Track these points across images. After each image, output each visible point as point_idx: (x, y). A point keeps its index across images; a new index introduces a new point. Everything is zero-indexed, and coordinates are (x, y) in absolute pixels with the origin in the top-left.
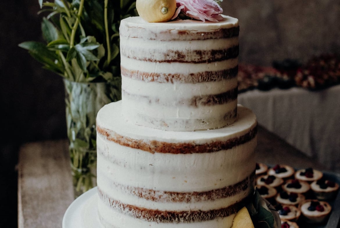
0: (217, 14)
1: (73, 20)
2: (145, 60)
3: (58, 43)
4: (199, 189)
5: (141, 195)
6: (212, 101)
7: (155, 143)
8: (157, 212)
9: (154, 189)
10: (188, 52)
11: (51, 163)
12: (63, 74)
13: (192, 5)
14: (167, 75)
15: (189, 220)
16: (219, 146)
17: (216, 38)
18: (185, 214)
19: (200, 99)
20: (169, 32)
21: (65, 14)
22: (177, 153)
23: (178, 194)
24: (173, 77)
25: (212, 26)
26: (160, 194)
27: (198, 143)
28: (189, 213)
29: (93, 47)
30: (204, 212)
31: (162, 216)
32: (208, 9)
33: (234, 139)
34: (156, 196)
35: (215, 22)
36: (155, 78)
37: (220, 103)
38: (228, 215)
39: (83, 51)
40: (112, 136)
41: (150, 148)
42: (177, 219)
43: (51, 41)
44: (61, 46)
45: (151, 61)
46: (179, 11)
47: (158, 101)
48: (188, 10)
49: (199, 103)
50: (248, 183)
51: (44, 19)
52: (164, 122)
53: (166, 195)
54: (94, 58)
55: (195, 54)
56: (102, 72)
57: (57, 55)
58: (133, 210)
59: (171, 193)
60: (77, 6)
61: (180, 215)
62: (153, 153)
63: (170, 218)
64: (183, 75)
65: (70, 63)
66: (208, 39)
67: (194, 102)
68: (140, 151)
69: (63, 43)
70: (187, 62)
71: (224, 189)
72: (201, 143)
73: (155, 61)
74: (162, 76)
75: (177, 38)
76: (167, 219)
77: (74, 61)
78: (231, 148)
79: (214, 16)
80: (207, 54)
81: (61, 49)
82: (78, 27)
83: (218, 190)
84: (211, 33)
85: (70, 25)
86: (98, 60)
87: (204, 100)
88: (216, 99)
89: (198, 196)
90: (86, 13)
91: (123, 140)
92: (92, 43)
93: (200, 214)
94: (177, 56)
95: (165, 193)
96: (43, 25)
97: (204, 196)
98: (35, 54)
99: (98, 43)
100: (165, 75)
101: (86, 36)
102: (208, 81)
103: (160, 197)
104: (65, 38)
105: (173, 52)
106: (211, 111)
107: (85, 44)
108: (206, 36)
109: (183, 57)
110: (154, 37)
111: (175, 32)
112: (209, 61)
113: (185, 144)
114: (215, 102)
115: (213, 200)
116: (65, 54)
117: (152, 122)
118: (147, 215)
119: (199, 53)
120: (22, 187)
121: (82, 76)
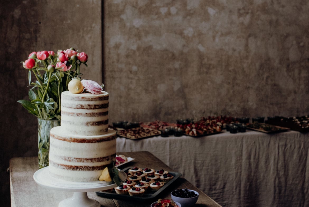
0: (100, 91)
1: (44, 91)
2: (69, 107)
3: (36, 101)
4: (88, 157)
5: (65, 160)
6: (95, 124)
7: (71, 138)
8: (71, 166)
9: (70, 157)
10: (85, 105)
11: (28, 167)
12: (38, 116)
13: (89, 88)
14: (77, 113)
15: (83, 170)
16: (96, 140)
17: (96, 100)
18: (82, 167)
19: (90, 123)
20: (78, 97)
21: (40, 88)
22: (79, 142)
23: (79, 159)
24: (79, 114)
25: (95, 96)
26: (73, 159)
27: (87, 139)
28: (84, 167)
29: (52, 103)
30: (89, 167)
31: (73, 168)
32: (95, 89)
33: (102, 139)
34: (71, 160)
35: (98, 94)
36: (73, 114)
37: (98, 125)
38: (100, 170)
39: (48, 105)
40: (56, 136)
41: (69, 140)
42: (79, 169)
43: (33, 100)
44: (37, 102)
45: (72, 108)
46: (84, 90)
47: (73, 123)
48: (87, 89)
49: (89, 125)
50: (109, 158)
51: (30, 89)
52: (76, 131)
53: (75, 159)
54: (52, 108)
55: (88, 106)
56: (56, 115)
57: (35, 107)
58: (62, 166)
59: (77, 159)
60: (46, 85)
61: (80, 168)
62: (70, 142)
63: (76, 169)
64: (83, 114)
65: (41, 110)
66: (93, 100)
67: (87, 124)
68: (65, 142)
69: (39, 101)
70: (84, 109)
71: (98, 158)
72: (88, 139)
73: (73, 108)
74: (75, 114)
75: (81, 99)
76: (75, 169)
77: (43, 109)
78: (101, 142)
79: (97, 92)
80: (93, 106)
81: (37, 104)
82: (46, 94)
83: (95, 158)
84: (94, 98)
85: (42, 93)
86: (54, 109)
87: (91, 123)
88: (96, 124)
89: (87, 160)
90: (50, 88)
91: (59, 138)
92: (52, 101)
93: (88, 168)
94: (81, 106)
95: (74, 158)
96: (29, 92)
97: (90, 160)
98: (25, 106)
99: (54, 101)
100: (76, 113)
101: (49, 98)
102: (93, 116)
103: (72, 160)
104: (40, 99)
105: (79, 105)
106: (94, 128)
107: (49, 102)
108: (93, 99)
109: (83, 107)
110: (73, 99)
111: (80, 97)
112: (93, 109)
113: (82, 139)
114: (96, 125)
115: (93, 162)
116: (39, 106)
117: (71, 132)
118: (67, 168)
119: (89, 105)
120: (12, 176)
121: (47, 117)
